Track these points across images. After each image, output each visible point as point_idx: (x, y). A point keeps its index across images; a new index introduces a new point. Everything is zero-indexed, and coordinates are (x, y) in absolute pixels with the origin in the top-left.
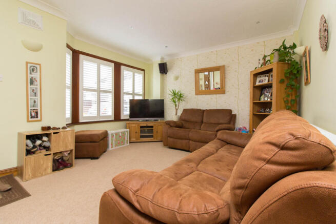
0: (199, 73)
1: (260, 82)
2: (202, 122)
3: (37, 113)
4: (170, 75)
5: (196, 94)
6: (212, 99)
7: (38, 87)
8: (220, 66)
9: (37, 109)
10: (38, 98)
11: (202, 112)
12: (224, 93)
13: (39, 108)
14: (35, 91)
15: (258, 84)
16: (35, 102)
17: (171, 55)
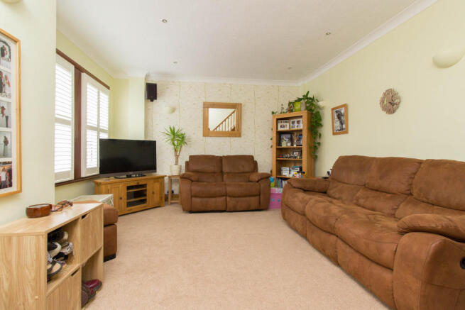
0: (208, 107)
1: (281, 127)
2: (222, 172)
3: (10, 172)
4: (161, 104)
5: (204, 135)
6: (225, 142)
7: (14, 101)
8: (236, 104)
9: (10, 163)
10: (12, 132)
11: (220, 160)
12: (239, 135)
13: (13, 159)
14: (5, 112)
15: (280, 129)
16: (6, 142)
17: (165, 74)
